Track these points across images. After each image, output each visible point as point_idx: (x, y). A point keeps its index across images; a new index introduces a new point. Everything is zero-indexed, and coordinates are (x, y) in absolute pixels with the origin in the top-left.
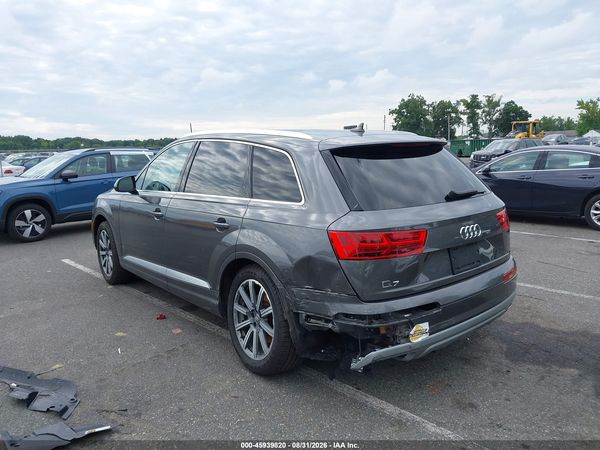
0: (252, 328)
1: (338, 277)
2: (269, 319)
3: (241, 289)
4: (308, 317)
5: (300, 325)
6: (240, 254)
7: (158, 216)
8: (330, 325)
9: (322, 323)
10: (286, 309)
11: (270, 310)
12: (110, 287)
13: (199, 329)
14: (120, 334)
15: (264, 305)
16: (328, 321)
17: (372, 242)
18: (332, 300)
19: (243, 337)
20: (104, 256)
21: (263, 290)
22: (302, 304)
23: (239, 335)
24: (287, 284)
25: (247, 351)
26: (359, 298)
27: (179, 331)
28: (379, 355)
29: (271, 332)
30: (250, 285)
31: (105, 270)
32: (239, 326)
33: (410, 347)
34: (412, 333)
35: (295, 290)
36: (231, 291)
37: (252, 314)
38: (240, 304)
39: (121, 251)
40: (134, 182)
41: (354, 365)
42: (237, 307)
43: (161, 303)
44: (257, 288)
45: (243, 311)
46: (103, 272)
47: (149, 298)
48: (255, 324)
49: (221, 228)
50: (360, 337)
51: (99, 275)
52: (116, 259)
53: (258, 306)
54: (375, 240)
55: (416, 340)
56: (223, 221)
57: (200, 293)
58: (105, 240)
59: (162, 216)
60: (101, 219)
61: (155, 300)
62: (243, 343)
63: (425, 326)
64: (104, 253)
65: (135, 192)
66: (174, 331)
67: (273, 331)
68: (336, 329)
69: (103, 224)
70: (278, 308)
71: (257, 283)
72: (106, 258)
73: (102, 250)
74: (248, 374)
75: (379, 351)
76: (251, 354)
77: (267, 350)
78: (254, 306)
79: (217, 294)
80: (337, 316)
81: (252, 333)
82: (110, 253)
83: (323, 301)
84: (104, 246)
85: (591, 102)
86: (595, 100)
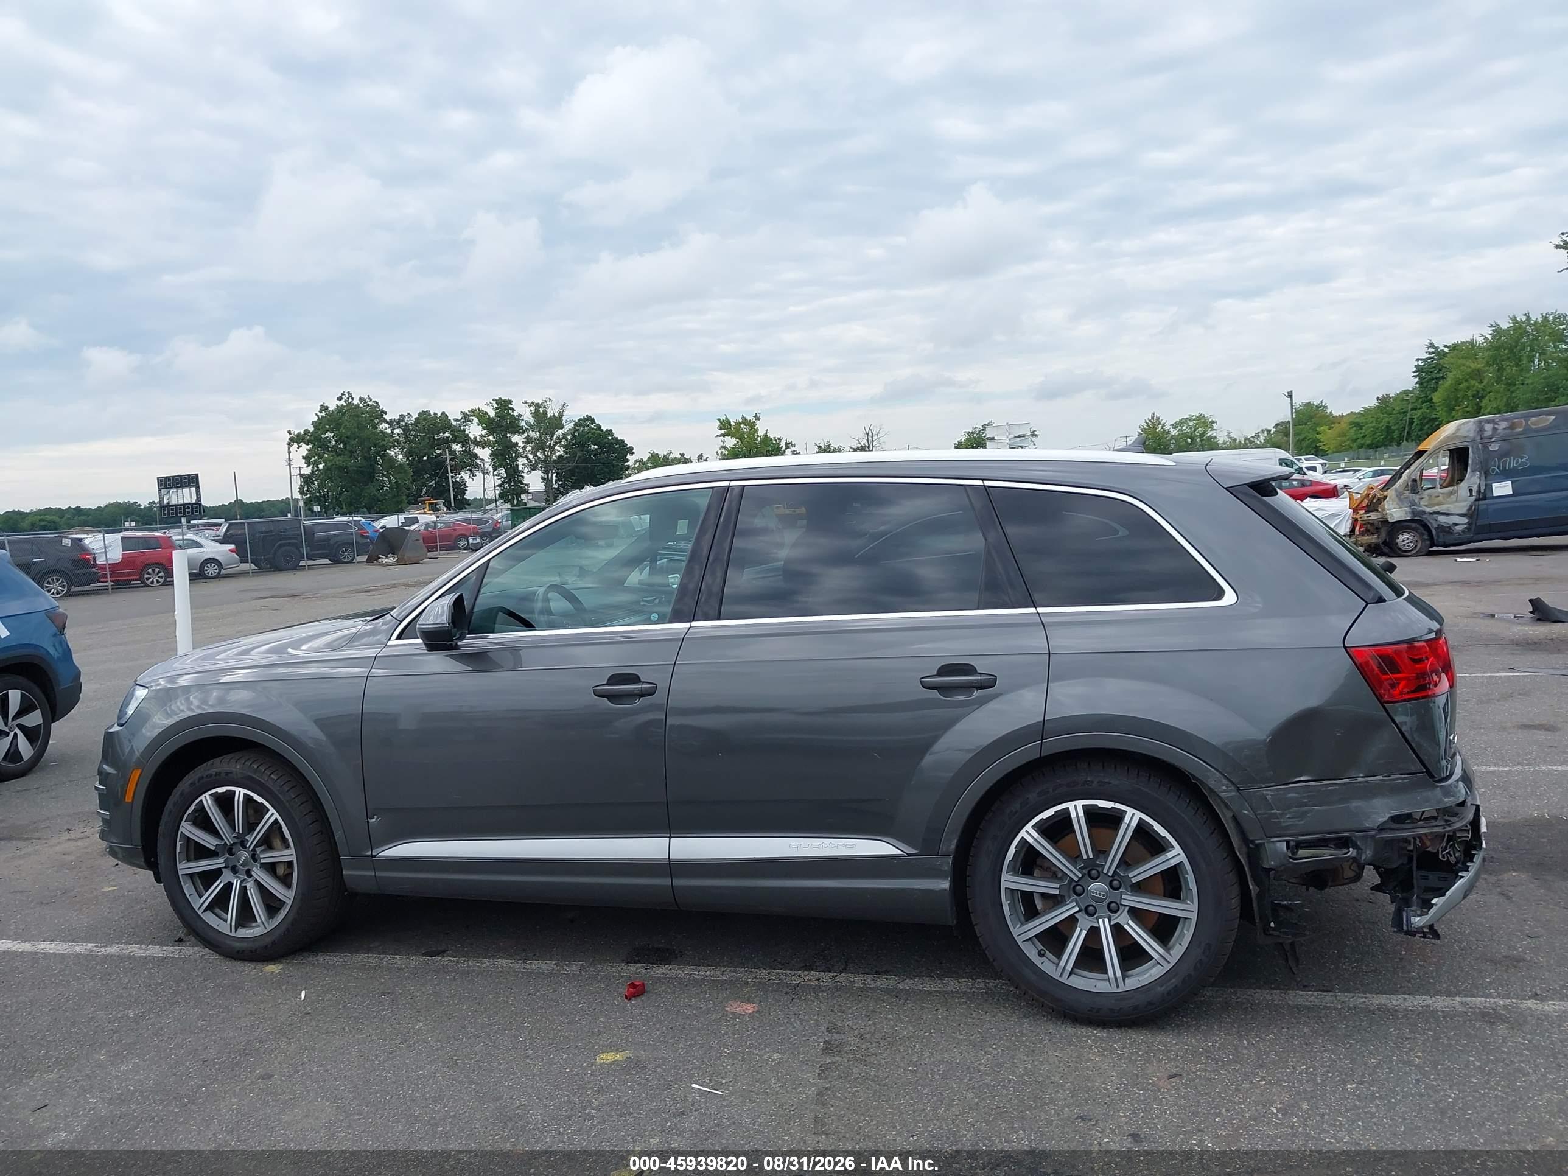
1: (1384, 741)
3: (1031, 833)
8: (1352, 851)
9: (1328, 852)
10: (1237, 841)
11: (1173, 857)
18: (1370, 792)
23: (1033, 951)
25: (1077, 982)
26: (1431, 776)
27: (747, 1006)
29: (1184, 909)
30: (1078, 814)
32: (1030, 928)
42: (1017, 882)
45: (1044, 887)
48: (1087, 911)
56: (964, 671)
62: (1059, 965)
67: (1191, 904)
71: (1106, 805)
77: (1168, 956)
78: (1088, 866)
81: (1093, 931)
83: (1345, 800)
85: (745, 421)
86: (751, 418)
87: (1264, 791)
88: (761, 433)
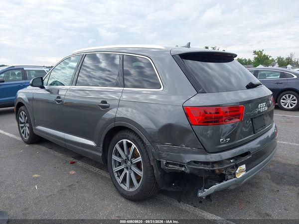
0: (125, 171)
1: (191, 137)
2: (138, 165)
3: (117, 146)
4: (167, 163)
5: (161, 168)
6: (118, 123)
7: (59, 101)
8: (183, 169)
9: (177, 168)
10: (152, 158)
11: (140, 159)
12: (27, 145)
13: (86, 171)
14: (36, 176)
15: (135, 155)
16: (182, 166)
17: (210, 113)
18: (186, 152)
19: (119, 176)
20: (22, 127)
21: (134, 146)
22: (164, 155)
23: (116, 175)
24: (153, 142)
25: (122, 185)
26: (206, 151)
27: (74, 172)
28: (219, 188)
29: (140, 174)
30: (125, 143)
31: (23, 135)
32: (115, 169)
33: (236, 181)
34: (237, 172)
35: (159, 146)
36: (110, 147)
37: (125, 162)
38: (116, 155)
39: (34, 124)
40: (42, 81)
41: (200, 194)
42: (114, 157)
43: (60, 155)
44: (129, 145)
45: (119, 160)
46: (22, 137)
47: (52, 152)
48: (127, 168)
49: (103, 107)
50: (204, 176)
51: (19, 139)
52: (31, 128)
53: (130, 156)
54: (212, 112)
55: (239, 176)
56: (105, 102)
57: (88, 149)
58: (23, 118)
59: (61, 101)
60: (21, 104)
61: (56, 153)
62: (119, 180)
63: (243, 167)
64: (22, 125)
65: (42, 87)
66: (70, 172)
67: (142, 173)
68: (188, 171)
69: (22, 108)
70: (146, 157)
71: (129, 141)
72: (24, 128)
73: (22, 123)
74: (123, 200)
75: (218, 185)
76: (126, 187)
77: (137, 185)
78: (127, 156)
79: (101, 149)
80: (189, 163)
81: (126, 174)
82: (28, 125)
83: (179, 153)
84: (22, 121)
85: (260, 51)
86: (261, 50)
87: (157, 145)
88: (263, 54)
